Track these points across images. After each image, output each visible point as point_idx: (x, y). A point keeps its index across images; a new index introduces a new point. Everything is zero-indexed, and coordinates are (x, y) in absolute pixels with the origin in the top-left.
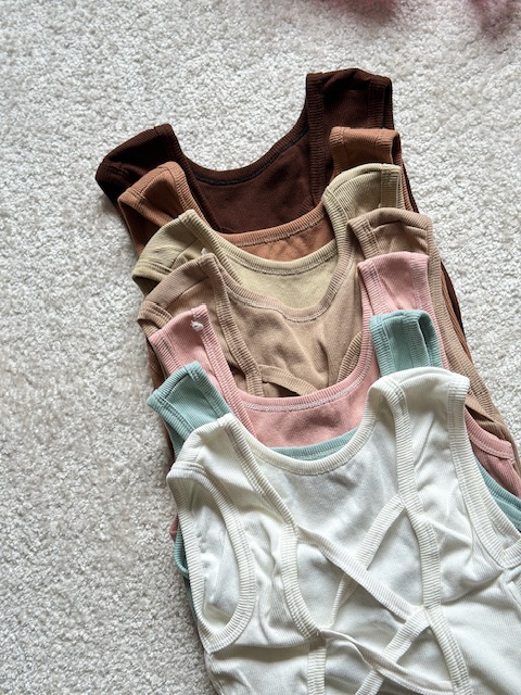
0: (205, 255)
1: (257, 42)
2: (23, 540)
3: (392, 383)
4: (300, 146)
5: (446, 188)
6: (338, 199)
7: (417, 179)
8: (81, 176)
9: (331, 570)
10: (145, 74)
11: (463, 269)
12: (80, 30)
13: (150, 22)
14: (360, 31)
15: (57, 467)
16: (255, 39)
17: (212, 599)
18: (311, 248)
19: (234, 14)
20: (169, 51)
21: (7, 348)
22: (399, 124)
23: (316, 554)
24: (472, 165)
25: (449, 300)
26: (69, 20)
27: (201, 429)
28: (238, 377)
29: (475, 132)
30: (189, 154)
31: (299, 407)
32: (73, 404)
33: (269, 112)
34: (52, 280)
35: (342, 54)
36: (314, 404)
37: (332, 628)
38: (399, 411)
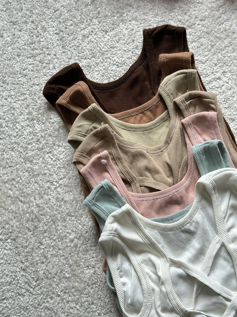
0: (103, 126)
1: (115, 18)
2: (26, 283)
3: (208, 178)
4: (143, 66)
5: (219, 78)
6: (167, 89)
7: (204, 76)
8: (35, 94)
9: (189, 279)
10: (61, 40)
11: (233, 117)
12: (26, 21)
13: (61, 14)
14: (166, 6)
15: (40, 243)
16: (114, 16)
17: (129, 301)
18: (155, 116)
19: (102, 5)
20: (72, 27)
21: (7, 185)
22: (192, 50)
23: (180, 271)
24: (230, 66)
25: (229, 134)
26: (20, 17)
27: (113, 214)
28: (127, 185)
29: (230, 49)
30: (88, 77)
31: (161, 196)
32: (44, 209)
33: (126, 51)
34: (26, 148)
35: (159, 19)
36: (169, 194)
37: (193, 309)
38: (213, 192)
